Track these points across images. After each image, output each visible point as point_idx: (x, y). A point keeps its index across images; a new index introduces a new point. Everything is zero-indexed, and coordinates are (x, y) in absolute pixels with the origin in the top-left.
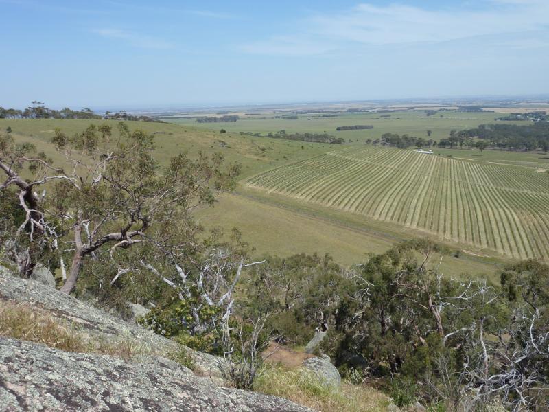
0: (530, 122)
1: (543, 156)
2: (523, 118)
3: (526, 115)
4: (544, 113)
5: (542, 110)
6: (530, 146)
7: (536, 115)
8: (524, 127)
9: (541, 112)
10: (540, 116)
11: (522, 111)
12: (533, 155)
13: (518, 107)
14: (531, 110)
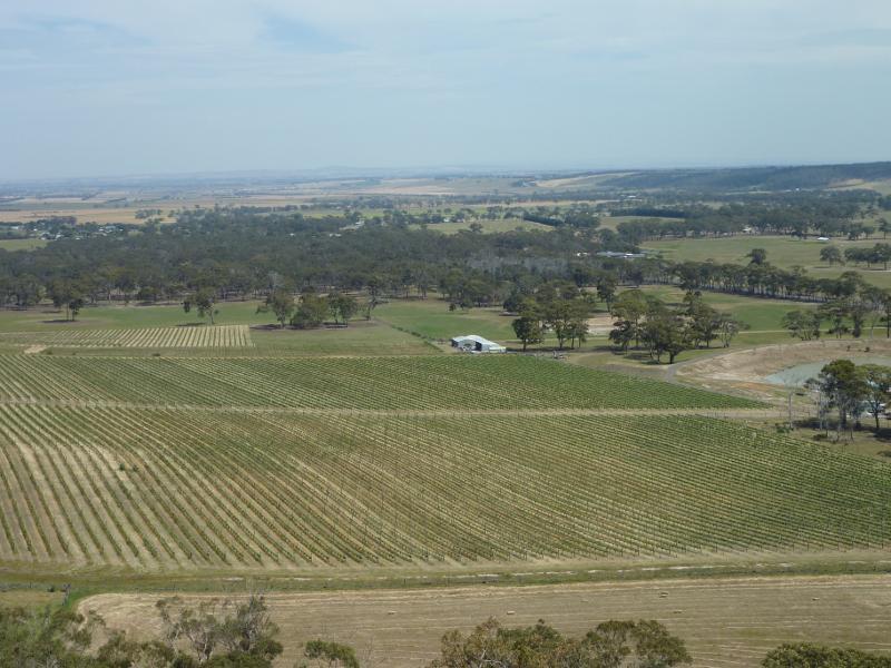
0: (40, 240)
1: (52, 317)
2: (23, 234)
3: (32, 225)
4: (72, 220)
5: (69, 213)
6: (26, 296)
7: (55, 224)
8: (21, 252)
9: (64, 218)
10: (63, 228)
11: (25, 217)
12: (33, 317)
13: (17, 209)
14: (46, 215)
